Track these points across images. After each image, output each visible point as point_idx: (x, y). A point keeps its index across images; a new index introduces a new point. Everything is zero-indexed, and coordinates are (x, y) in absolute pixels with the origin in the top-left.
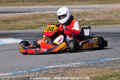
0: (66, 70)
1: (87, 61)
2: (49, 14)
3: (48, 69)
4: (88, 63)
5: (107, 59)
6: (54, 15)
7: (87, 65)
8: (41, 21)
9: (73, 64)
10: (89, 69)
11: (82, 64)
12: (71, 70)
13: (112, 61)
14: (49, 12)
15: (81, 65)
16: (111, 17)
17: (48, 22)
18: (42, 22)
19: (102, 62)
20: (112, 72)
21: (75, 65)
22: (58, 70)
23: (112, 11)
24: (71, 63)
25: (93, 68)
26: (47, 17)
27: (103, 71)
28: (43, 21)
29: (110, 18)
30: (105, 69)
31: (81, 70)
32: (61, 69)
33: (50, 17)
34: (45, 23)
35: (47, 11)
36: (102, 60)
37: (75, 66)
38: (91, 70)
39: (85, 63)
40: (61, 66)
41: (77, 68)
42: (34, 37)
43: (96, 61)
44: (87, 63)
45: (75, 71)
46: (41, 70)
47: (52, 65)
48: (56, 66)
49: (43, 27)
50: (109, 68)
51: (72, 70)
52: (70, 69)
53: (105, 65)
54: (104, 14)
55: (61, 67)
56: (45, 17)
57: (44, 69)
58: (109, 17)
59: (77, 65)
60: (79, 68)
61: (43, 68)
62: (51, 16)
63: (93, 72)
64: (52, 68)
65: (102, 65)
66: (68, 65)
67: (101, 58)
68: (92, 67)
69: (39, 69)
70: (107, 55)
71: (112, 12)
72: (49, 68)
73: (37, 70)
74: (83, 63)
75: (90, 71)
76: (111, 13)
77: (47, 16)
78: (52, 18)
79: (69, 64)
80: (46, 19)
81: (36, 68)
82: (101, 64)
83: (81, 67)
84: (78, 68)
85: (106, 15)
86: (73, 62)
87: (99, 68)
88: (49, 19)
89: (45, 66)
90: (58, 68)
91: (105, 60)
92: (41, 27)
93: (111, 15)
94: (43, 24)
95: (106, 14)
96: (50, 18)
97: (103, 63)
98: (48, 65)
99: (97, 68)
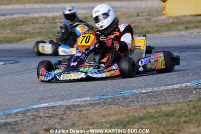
0: (67, 109)
1: (101, 94)
2: (36, 18)
3: (37, 110)
4: (103, 99)
5: (134, 91)
6: (46, 20)
7: (101, 101)
8: (24, 30)
9: (78, 99)
10: (105, 107)
11: (94, 100)
12: (76, 110)
13: (142, 93)
14: (36, 15)
15: (92, 102)
16: (140, 23)
17: (35, 31)
18: (26, 31)
19: (127, 96)
20: (142, 112)
21: (81, 102)
22: (54, 111)
23: (141, 12)
24: (76, 98)
25: (112, 106)
26: (34, 23)
27: (129, 110)
28: (27, 29)
29: (137, 24)
30: (131, 108)
31: (93, 110)
32: (60, 109)
33: (38, 23)
34: (30, 34)
35: (34, 13)
36: (127, 93)
37: (83, 103)
38: (109, 110)
39: (98, 97)
40: (59, 103)
41: (85, 107)
42: (13, 57)
43: (117, 94)
44: (102, 97)
45: (82, 111)
46: (26, 110)
47: (45, 103)
48: (51, 104)
49: (27, 40)
50: (138, 106)
51: (78, 109)
52: (74, 109)
53: (131, 100)
54: (127, 17)
55: (59, 105)
56: (30, 23)
57: (32, 109)
58: (135, 23)
59: (85, 101)
60: (89, 106)
61: (30, 108)
62: (41, 21)
63: (112, 112)
64: (44, 108)
65: (127, 101)
66: (70, 102)
67: (125, 89)
68: (110, 104)
69: (22, 109)
70: (135, 85)
71: (141, 14)
72: (39, 108)
73: (20, 110)
74: (96, 99)
75: (107, 111)
76: (138, 15)
77: (34, 21)
78: (42, 25)
79: (72, 100)
80: (32, 26)
81: (17, 108)
82: (125, 99)
83: (92, 104)
84: (87, 107)
85: (131, 19)
86: (79, 97)
87: (123, 106)
88: (37, 26)
89: (33, 105)
90: (54, 107)
91: (131, 92)
92: (24, 40)
93: (140, 18)
94: (28, 35)
95: (130, 16)
96: (39, 25)
97: (128, 98)
98: (37, 103)
99: (118, 106)
